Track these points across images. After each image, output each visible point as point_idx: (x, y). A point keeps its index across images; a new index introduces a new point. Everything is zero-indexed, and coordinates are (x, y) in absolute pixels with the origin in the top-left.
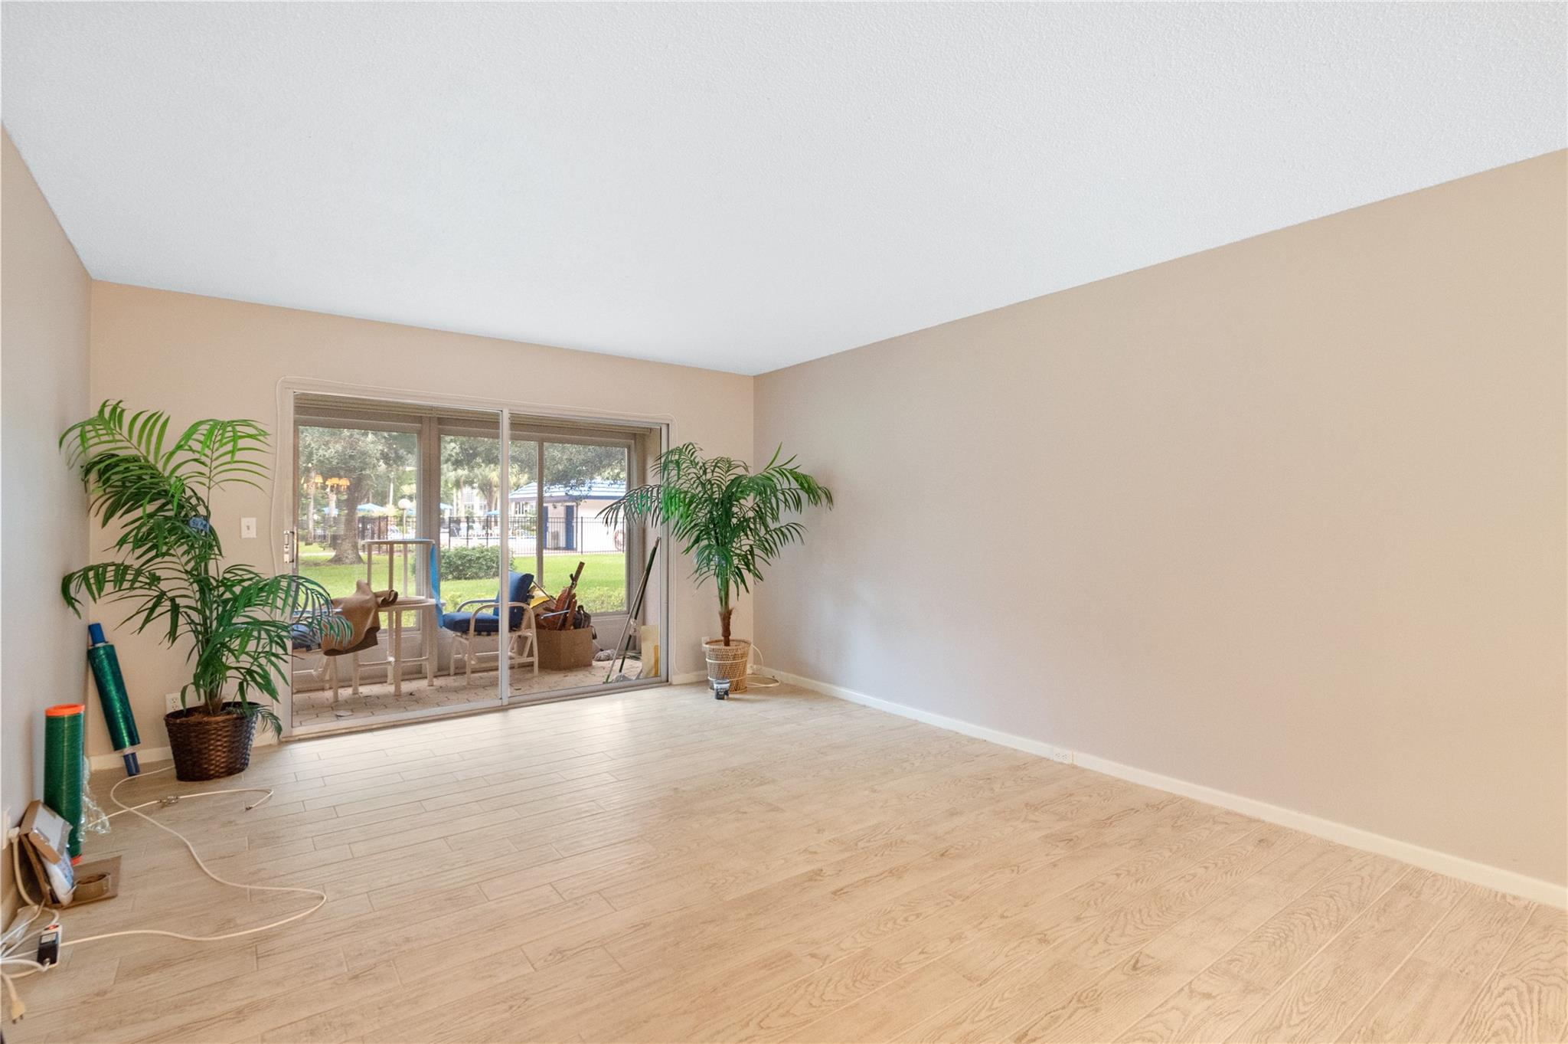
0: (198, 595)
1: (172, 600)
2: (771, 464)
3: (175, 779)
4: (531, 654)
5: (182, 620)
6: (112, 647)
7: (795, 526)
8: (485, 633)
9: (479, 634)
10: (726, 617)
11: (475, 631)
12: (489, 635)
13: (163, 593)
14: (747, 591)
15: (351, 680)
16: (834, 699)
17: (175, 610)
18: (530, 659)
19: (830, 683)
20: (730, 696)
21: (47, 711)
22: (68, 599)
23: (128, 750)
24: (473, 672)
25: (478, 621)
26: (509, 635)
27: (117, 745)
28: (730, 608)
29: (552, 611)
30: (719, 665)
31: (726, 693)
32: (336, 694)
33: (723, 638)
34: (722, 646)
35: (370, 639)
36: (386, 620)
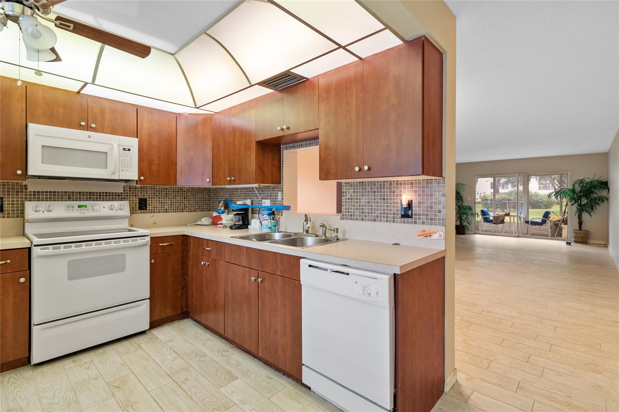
3: (456, 234)
4: (548, 232)
10: (580, 224)
11: (531, 224)
12: (535, 225)
18: (547, 234)
25: (532, 222)
30: (577, 235)
31: (570, 243)
33: (579, 229)
34: (578, 231)
35: (502, 222)
36: (507, 219)
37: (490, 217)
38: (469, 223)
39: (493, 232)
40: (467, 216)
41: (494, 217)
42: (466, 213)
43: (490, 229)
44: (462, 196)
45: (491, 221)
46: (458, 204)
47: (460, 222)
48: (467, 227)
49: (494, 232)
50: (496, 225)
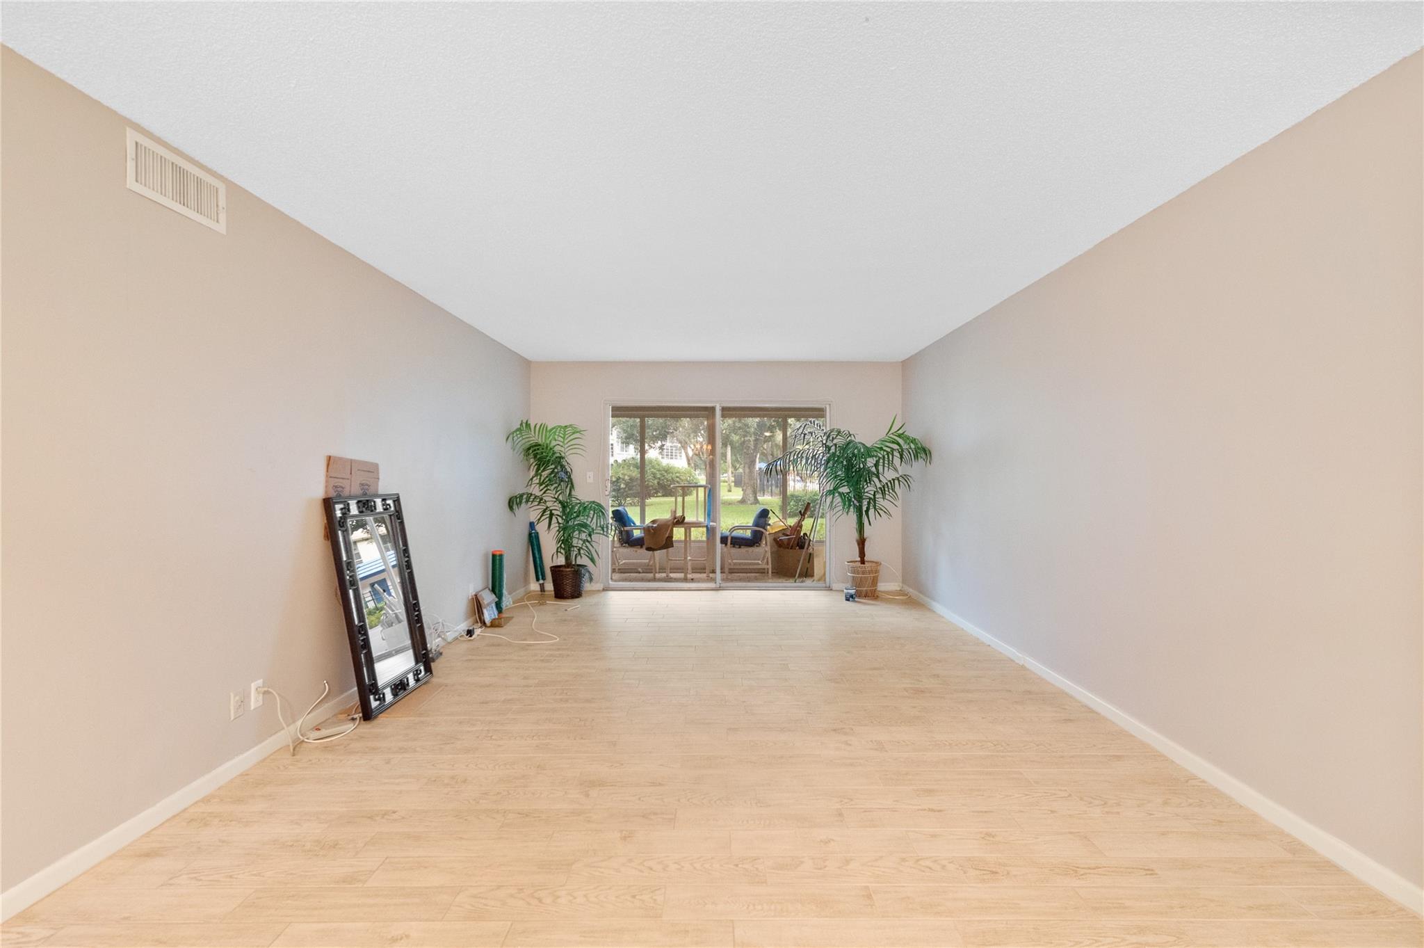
0: (561, 510)
1: (551, 511)
2: (890, 430)
3: (554, 598)
4: (767, 563)
5: (554, 520)
6: (537, 533)
7: (906, 478)
8: (738, 546)
9: (734, 547)
10: (862, 542)
11: (731, 544)
12: (740, 547)
13: (547, 507)
14: (870, 524)
15: (665, 569)
16: (930, 610)
17: (551, 515)
18: (766, 567)
19: (928, 597)
20: (856, 599)
21: (492, 552)
22: (511, 508)
23: (541, 582)
24: (731, 573)
25: (732, 538)
26: (720, 545)
27: (538, 580)
28: (865, 536)
29: (788, 535)
30: (853, 577)
31: (852, 596)
32: (654, 575)
33: (859, 559)
34: (859, 564)
35: (669, 543)
36: (678, 533)
37: (634, 531)
38: (592, 560)
39: (640, 573)
40: (590, 535)
41: (647, 530)
42: (585, 525)
43: (633, 564)
44: (569, 470)
45: (639, 543)
46: (561, 498)
47: (567, 558)
48: (589, 572)
49: (643, 572)
50: (651, 552)
